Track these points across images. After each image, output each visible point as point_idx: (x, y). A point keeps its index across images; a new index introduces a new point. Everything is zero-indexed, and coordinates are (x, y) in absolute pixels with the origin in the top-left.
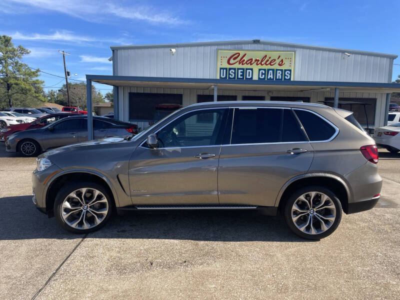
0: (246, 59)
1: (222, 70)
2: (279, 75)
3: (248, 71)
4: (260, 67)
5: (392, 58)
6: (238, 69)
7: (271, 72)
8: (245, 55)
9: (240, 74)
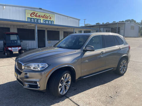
0: (38, 15)
1: (28, 19)
2: (50, 22)
3: (39, 20)
4: (43, 19)
5: (79, 20)
6: (35, 19)
7: (47, 21)
8: (37, 13)
9: (36, 21)
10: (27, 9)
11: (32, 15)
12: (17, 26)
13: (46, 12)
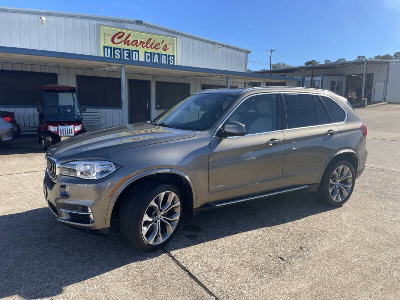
0: (131, 39)
1: (106, 49)
2: (164, 60)
3: (134, 53)
4: (146, 50)
5: (248, 53)
6: (124, 50)
7: (156, 56)
8: (130, 35)
9: (126, 55)
10: (104, 23)
11: (116, 40)
12: (76, 68)
13: (155, 31)
